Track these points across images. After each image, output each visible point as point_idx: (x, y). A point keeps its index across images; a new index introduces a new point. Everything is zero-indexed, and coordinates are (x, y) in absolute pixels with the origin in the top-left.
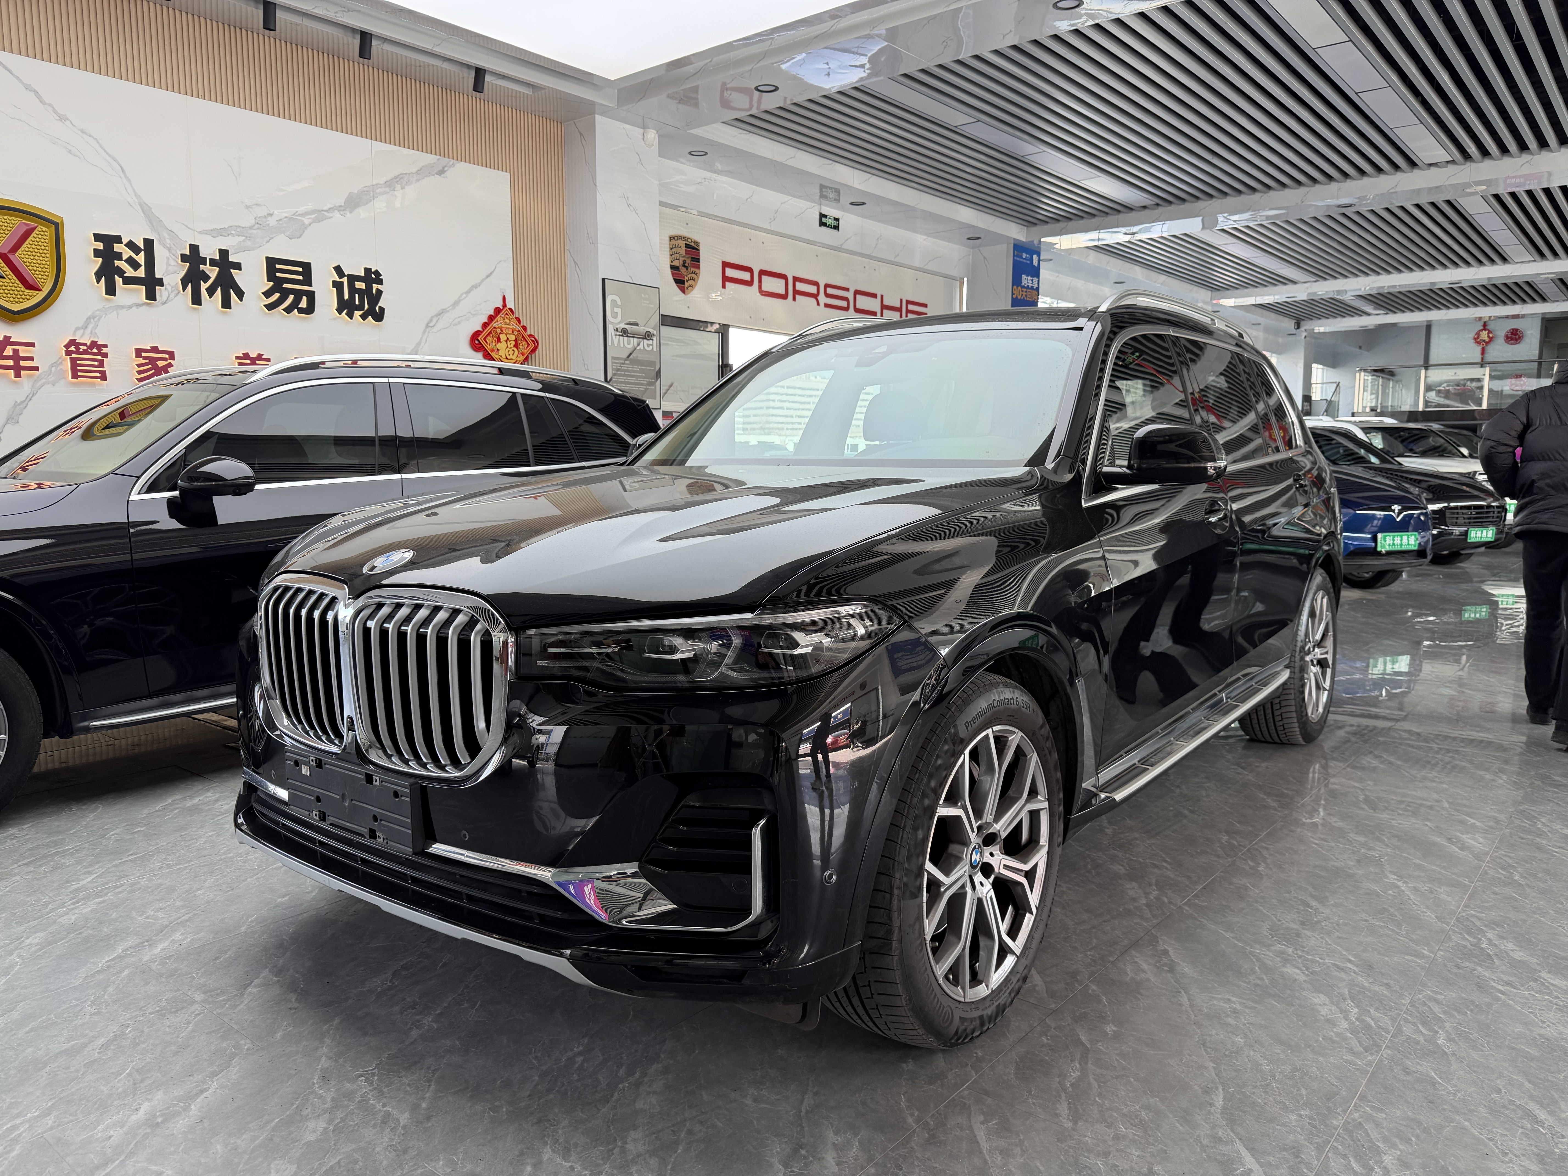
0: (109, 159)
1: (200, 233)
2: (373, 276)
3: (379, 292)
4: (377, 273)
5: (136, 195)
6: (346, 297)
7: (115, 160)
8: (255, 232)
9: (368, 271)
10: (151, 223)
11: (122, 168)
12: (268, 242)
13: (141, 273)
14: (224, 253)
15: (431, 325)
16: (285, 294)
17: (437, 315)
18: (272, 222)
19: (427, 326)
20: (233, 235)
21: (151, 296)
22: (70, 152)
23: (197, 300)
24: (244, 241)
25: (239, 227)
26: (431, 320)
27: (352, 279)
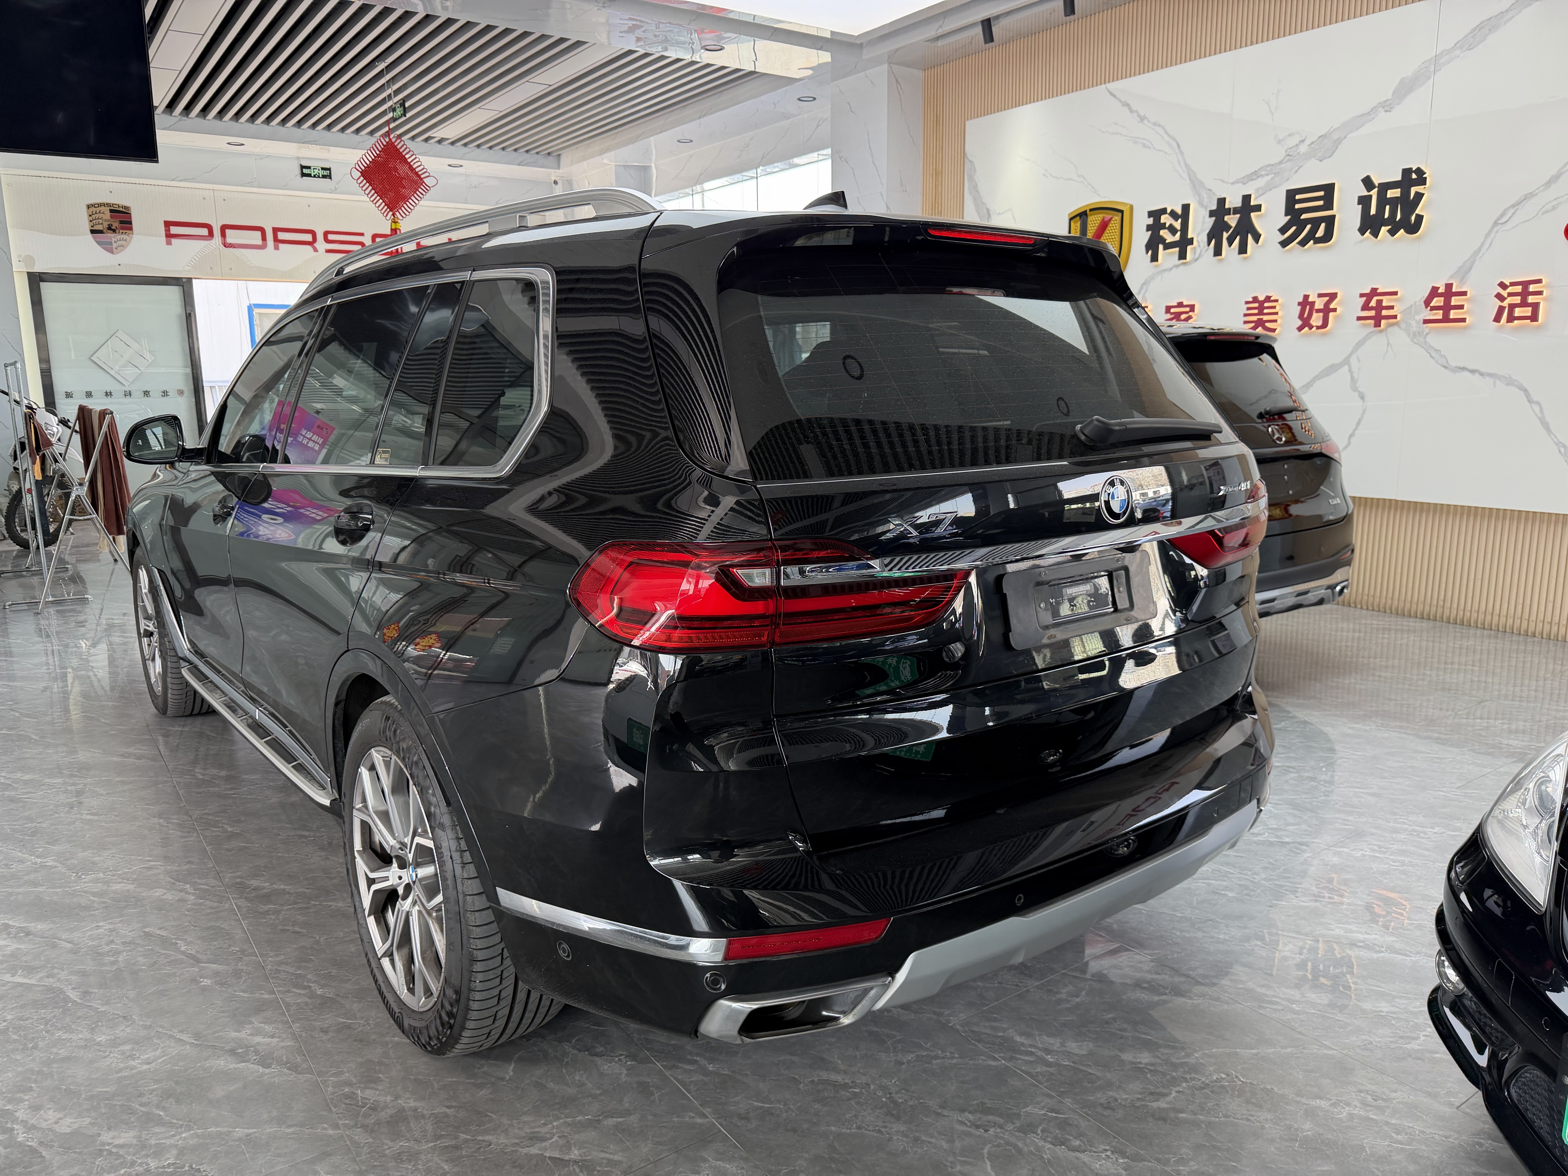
0: (1171, 141)
1: (1233, 183)
2: (1414, 176)
3: (1419, 196)
4: (1420, 172)
5: (1186, 165)
6: (1373, 211)
7: (1174, 139)
8: (1283, 166)
9: (1407, 172)
10: (1194, 187)
11: (1178, 145)
12: (1296, 172)
13: (1178, 236)
14: (1247, 198)
15: (1503, 220)
16: (1301, 225)
17: (1513, 206)
18: (1303, 148)
19: (1496, 223)
20: (1262, 176)
21: (1182, 256)
22: (1144, 146)
23: (1218, 252)
24: (1272, 179)
25: (1269, 165)
26: (1502, 215)
27: (1385, 187)
